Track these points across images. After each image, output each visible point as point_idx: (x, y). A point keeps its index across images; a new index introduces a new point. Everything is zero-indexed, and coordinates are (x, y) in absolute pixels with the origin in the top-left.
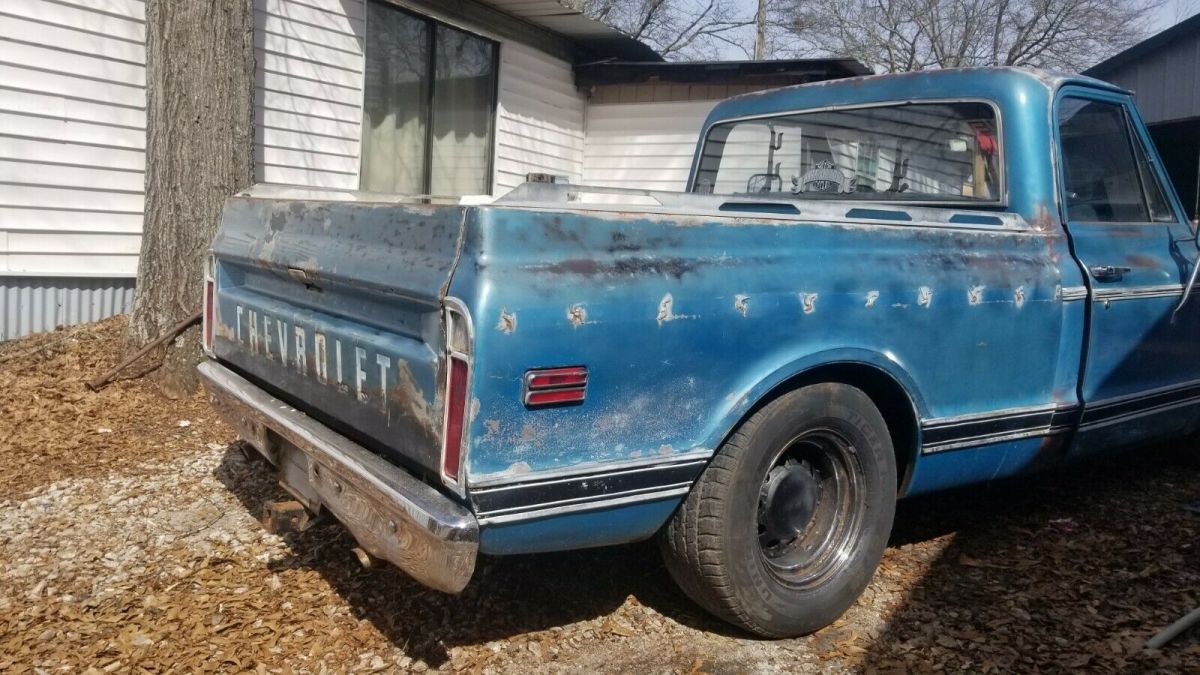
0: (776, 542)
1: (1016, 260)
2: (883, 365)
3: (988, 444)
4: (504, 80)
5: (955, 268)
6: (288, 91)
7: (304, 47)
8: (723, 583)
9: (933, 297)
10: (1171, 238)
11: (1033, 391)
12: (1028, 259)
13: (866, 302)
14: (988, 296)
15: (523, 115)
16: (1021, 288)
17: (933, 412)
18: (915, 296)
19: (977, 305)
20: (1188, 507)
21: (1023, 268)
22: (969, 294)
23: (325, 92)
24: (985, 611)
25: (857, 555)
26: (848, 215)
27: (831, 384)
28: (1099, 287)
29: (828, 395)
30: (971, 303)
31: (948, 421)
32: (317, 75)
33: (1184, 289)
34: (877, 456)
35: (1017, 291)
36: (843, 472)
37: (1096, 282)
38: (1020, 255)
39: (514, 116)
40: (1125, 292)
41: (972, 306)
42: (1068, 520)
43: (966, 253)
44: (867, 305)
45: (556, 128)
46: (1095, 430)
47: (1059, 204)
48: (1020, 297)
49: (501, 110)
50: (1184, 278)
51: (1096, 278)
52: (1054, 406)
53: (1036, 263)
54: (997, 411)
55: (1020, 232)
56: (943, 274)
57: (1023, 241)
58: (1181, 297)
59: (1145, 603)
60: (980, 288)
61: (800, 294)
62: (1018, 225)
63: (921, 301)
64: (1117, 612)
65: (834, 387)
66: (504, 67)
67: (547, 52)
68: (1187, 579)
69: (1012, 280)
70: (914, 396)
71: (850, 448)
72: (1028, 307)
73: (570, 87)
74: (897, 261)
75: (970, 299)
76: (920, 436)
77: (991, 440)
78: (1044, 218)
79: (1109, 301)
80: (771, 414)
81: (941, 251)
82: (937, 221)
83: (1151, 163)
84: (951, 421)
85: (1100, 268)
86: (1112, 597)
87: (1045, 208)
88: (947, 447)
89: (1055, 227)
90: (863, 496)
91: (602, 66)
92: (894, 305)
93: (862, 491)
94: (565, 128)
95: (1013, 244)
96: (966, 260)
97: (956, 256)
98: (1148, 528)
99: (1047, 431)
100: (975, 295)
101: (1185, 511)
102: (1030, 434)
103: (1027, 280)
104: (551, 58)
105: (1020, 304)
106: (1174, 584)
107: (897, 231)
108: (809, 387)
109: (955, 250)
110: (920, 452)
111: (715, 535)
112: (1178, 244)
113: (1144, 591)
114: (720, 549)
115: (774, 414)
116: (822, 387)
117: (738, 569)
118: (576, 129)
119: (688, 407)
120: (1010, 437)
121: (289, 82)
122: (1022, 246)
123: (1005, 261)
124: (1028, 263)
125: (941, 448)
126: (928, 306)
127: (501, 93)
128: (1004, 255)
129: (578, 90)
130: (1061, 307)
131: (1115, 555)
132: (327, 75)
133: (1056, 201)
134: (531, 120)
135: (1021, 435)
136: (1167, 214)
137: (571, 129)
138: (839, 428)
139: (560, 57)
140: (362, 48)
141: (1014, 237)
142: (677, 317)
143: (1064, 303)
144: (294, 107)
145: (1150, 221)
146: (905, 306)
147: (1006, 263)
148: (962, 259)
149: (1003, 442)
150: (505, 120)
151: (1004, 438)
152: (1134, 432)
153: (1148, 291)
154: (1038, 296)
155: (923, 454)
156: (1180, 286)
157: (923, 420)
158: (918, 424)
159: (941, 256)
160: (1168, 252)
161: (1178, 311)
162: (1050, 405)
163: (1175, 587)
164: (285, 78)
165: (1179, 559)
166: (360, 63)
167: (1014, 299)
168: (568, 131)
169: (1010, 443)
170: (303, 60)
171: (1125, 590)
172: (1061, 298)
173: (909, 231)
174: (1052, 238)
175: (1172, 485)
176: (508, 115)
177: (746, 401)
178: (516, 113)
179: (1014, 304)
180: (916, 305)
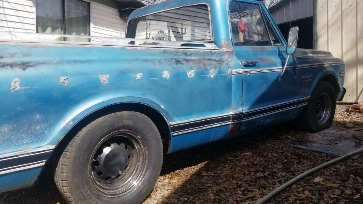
0: (108, 178)
1: (211, 60)
2: (146, 103)
3: (204, 130)
4: (92, 15)
5: (181, 64)
6: (5, 20)
7: (10, 4)
8: (72, 200)
9: (170, 75)
10: (279, 51)
11: (222, 108)
12: (217, 59)
13: (136, 78)
14: (197, 74)
15: (100, 26)
16: (213, 70)
17: (175, 119)
18: (162, 75)
19: (192, 77)
20: (292, 145)
21: (215, 63)
22: (188, 73)
23: (20, 20)
24: (198, 196)
25: (145, 179)
26: (129, 44)
27: (124, 112)
28: (245, 69)
29: (122, 117)
30: (189, 76)
31: (182, 122)
32: (17, 14)
33: (283, 68)
34: (150, 139)
35: (211, 71)
36: (138, 146)
37: (244, 67)
38: (214, 58)
39: (97, 27)
40: (256, 70)
41: (190, 78)
42: (248, 153)
43: (187, 58)
44: (136, 79)
45: (114, 31)
46: (249, 120)
47: (232, 39)
48: (212, 73)
49: (92, 25)
50: (283, 65)
51: (244, 65)
52: (232, 113)
53: (220, 61)
54: (205, 117)
55: (215, 50)
56: (175, 66)
57: (215, 53)
58: (282, 71)
59: (262, 187)
60: (193, 71)
61: (99, 76)
62: (213, 47)
63: (164, 77)
64: (248, 192)
65: (125, 113)
66: (91, 10)
67: (109, 6)
68: (281, 175)
69: (208, 67)
70: (164, 114)
71: (138, 137)
72: (216, 78)
73: (118, 17)
74: (153, 62)
75: (189, 75)
76: (170, 129)
77: (205, 128)
78: (226, 45)
79: (250, 74)
80: (91, 127)
81: (176, 57)
82: (175, 46)
83: (272, 25)
84: (184, 122)
85: (245, 62)
86: (250, 185)
87: (226, 41)
88: (184, 132)
89: (230, 48)
90: (147, 156)
91: (127, 10)
92: (151, 79)
93: (147, 153)
94: (118, 31)
95: (211, 54)
96: (187, 61)
97: (182, 59)
98: (275, 154)
99: (230, 123)
100: (191, 74)
101: (291, 146)
102: (222, 124)
103: (215, 67)
104: (110, 8)
105: (212, 76)
106: (275, 178)
107: (154, 50)
108: (113, 114)
109: (183, 57)
110: (172, 135)
111: (66, 181)
112: (282, 53)
113: (263, 181)
114: (68, 187)
115: (93, 127)
116: (119, 114)
117: (78, 194)
118: (122, 31)
119: (38, 128)
120: (213, 126)
121: (5, 17)
122: (215, 55)
123: (206, 60)
124: (216, 61)
125: (181, 133)
126: (168, 78)
127: (91, 19)
128: (206, 58)
129: (121, 18)
130: (232, 77)
131: (260, 166)
132: (21, 14)
133: (231, 38)
134: (104, 28)
135: (219, 125)
136: (280, 43)
137: (119, 31)
138: (131, 129)
139: (113, 7)
140: (34, 5)
141: (211, 52)
142: (23, 88)
143: (233, 75)
144: (8, 25)
145: (272, 45)
146: (156, 79)
147: (206, 61)
148: (186, 60)
149: (210, 128)
150: (93, 28)
151: (211, 127)
152: (269, 120)
153: (267, 69)
154: (220, 73)
155: (173, 136)
156: (281, 67)
157: (170, 123)
158: (168, 124)
159: (175, 59)
160: (278, 56)
161: (281, 76)
162: (230, 113)
163: (276, 179)
164: (3, 15)
165: (280, 166)
166: (34, 10)
167: (209, 74)
168: (119, 32)
169: (215, 128)
170: (10, 9)
171: (256, 182)
172: (231, 73)
173: (161, 50)
174: (229, 52)
175: (290, 137)
176: (95, 26)
177: (71, 123)
178: (98, 26)
179: (210, 76)
180: (162, 78)
